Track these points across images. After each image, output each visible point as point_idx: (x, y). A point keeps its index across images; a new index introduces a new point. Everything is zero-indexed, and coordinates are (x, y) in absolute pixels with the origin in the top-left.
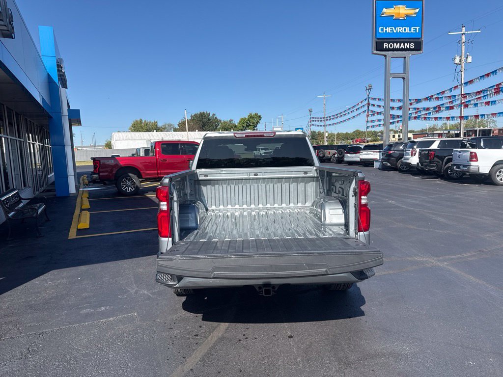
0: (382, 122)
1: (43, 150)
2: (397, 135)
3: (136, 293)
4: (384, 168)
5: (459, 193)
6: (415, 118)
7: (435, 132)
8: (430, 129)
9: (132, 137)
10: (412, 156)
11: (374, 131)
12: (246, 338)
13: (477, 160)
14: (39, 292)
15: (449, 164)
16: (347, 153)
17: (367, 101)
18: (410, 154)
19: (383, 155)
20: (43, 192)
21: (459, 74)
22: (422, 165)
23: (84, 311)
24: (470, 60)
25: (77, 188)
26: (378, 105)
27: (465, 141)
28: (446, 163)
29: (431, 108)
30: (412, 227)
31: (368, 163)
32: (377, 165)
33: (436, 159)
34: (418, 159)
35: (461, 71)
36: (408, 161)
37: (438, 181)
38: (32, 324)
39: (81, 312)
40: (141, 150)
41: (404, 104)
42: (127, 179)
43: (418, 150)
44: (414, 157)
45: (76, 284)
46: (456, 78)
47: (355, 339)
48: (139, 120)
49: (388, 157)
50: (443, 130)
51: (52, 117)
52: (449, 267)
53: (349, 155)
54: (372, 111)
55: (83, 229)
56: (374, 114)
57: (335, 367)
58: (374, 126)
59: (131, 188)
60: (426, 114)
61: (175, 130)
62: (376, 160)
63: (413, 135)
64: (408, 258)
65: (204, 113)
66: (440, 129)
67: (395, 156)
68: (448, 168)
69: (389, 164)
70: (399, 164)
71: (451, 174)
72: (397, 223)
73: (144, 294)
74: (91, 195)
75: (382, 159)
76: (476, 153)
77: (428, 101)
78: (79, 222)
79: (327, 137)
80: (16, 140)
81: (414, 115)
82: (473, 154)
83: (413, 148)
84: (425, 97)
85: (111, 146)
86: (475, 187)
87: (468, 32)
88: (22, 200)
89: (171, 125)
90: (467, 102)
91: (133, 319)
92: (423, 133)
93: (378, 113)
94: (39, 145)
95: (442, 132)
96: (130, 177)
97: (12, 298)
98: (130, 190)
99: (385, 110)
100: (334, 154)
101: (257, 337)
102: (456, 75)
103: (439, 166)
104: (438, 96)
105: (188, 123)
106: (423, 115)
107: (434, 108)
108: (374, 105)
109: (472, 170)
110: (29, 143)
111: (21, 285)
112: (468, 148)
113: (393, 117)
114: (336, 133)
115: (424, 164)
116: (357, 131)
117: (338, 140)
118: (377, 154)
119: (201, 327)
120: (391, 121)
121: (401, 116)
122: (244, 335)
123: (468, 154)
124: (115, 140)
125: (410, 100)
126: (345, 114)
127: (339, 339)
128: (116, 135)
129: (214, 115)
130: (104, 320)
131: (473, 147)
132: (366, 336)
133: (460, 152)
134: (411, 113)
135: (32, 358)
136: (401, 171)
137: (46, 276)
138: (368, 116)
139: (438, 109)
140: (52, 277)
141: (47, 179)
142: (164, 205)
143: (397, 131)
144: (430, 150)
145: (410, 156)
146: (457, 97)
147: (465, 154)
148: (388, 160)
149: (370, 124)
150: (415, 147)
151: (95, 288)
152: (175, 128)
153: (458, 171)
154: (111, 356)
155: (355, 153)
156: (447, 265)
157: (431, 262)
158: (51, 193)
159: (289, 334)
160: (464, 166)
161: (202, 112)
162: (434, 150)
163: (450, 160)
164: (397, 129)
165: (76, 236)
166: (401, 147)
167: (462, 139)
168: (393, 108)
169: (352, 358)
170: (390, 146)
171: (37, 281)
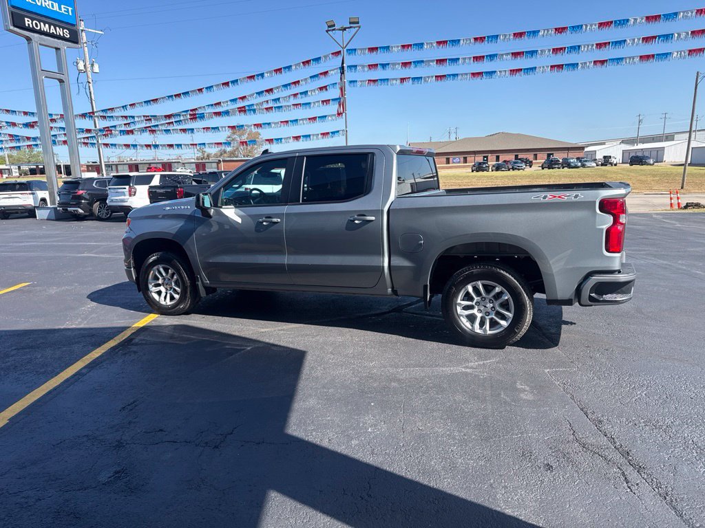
10: (130, 195)
18: (127, 193)
24: (96, 69)
32: (43, 214)
44: (133, 197)
62: (38, 207)
69: (81, 211)
87: (90, 30)
90: (153, 126)
145: (127, 197)
150: (135, 183)
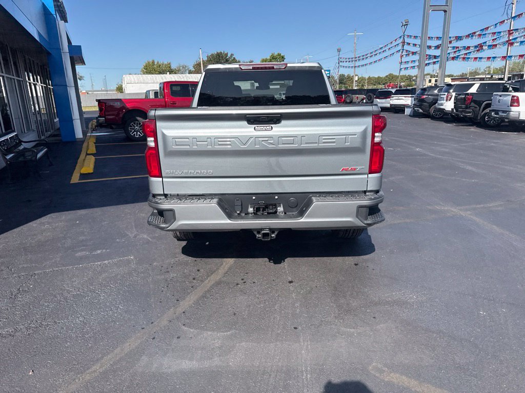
0: (417, 64)
1: (46, 91)
2: (433, 80)
3: (135, 237)
4: (415, 115)
5: (495, 141)
6: (453, 58)
7: (477, 77)
8: (471, 73)
9: (144, 80)
10: (447, 101)
11: (409, 75)
12: (245, 282)
13: (519, 106)
14: (35, 235)
15: (487, 110)
16: (376, 98)
17: (402, 39)
18: (445, 99)
19: (415, 100)
20: (49, 137)
21: (510, 8)
22: (457, 111)
23: (79, 254)
25: (84, 133)
26: (414, 44)
27: (508, 84)
28: (484, 109)
29: (472, 47)
30: (437, 175)
31: (398, 110)
32: (408, 111)
33: (472, 104)
34: (453, 105)
35: (513, 4)
36: (442, 107)
37: (473, 129)
38: (25, 266)
39: (76, 255)
40: (151, 92)
41: (443, 42)
42: (135, 123)
43: (454, 94)
44: (448, 102)
45: (74, 227)
46: (506, 11)
47: (359, 286)
48: (151, 61)
49: (420, 102)
50: (486, 74)
51: (50, 54)
52: (472, 217)
53: (378, 100)
54: (407, 51)
55: (86, 174)
56: (409, 54)
57: (334, 313)
58: (408, 68)
59: (140, 132)
60: (466, 54)
61: (190, 72)
62: (408, 106)
63: (452, 79)
64: (427, 207)
65: (221, 52)
66: (482, 74)
67: (428, 102)
68: (485, 114)
69: (421, 111)
70: (432, 110)
71: (488, 121)
72: (421, 172)
73: (144, 238)
74: (99, 140)
75: (414, 104)
76: (518, 97)
77: (470, 38)
78: (82, 166)
79: (356, 81)
80: (14, 79)
81: (452, 55)
82: (515, 98)
83: (449, 92)
84: (467, 34)
85: (122, 89)
86: (513, 135)
88: (22, 143)
89: (186, 66)
90: (513, 39)
91: (129, 262)
92: (463, 77)
93: (413, 53)
94: (42, 86)
95: (484, 76)
96: (138, 121)
97: (7, 240)
98: (139, 135)
99: (421, 49)
100: (363, 100)
101: (256, 281)
102: (506, 9)
103: (476, 112)
104: (481, 33)
105: (203, 64)
106: (463, 54)
107: (476, 47)
108: (409, 44)
109: (513, 116)
110: (30, 83)
111: (18, 227)
112: (511, 92)
113: (429, 57)
114: (367, 77)
115: (459, 110)
116: (390, 75)
117: (368, 85)
118: (408, 100)
119: (198, 270)
120: (427, 62)
121: (438, 57)
122: (242, 279)
123: (509, 98)
124: (126, 83)
125: (450, 37)
126: (376, 54)
127: (341, 285)
128: (127, 78)
129: (232, 55)
130: (99, 263)
131: (516, 90)
132: (371, 283)
133: (501, 96)
134: (449, 53)
135: (22, 298)
136: (433, 118)
137: (44, 219)
138: (402, 56)
139: (480, 47)
140: (50, 220)
141: (53, 123)
142: (151, 141)
143: (434, 75)
144: (468, 94)
145: (445, 101)
146: (502, 33)
147: (505, 98)
148: (420, 106)
149: (403, 66)
150: (451, 91)
151: (93, 231)
152: (190, 70)
153: (496, 117)
154: (102, 298)
155: (386, 98)
156: (471, 214)
157: (452, 211)
158: (57, 138)
159: (290, 279)
160: (504, 112)
161: (219, 51)
162: (472, 94)
163: (489, 105)
164: (434, 73)
165: (79, 180)
166: (436, 92)
167: (504, 82)
168: (430, 47)
169: (354, 304)
170: (424, 90)
171: (34, 224)
